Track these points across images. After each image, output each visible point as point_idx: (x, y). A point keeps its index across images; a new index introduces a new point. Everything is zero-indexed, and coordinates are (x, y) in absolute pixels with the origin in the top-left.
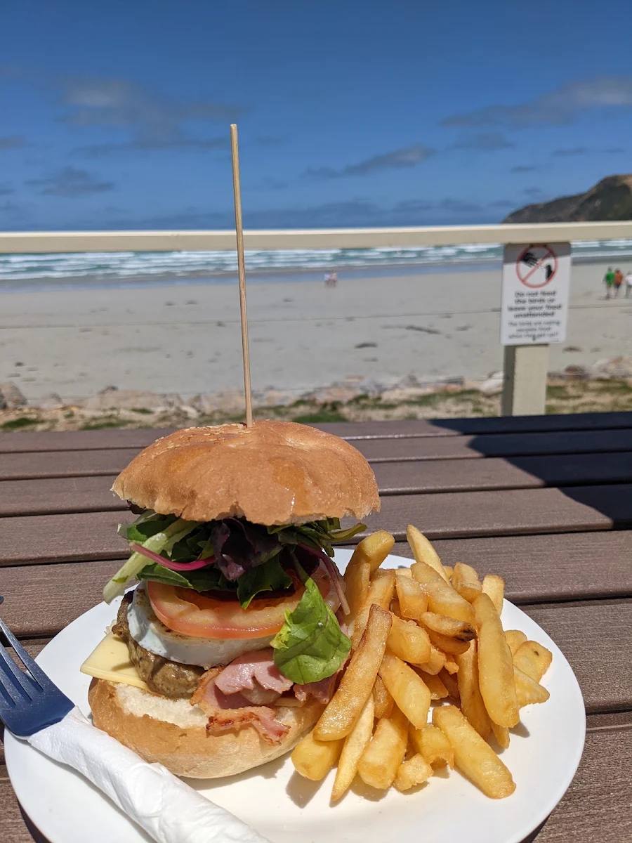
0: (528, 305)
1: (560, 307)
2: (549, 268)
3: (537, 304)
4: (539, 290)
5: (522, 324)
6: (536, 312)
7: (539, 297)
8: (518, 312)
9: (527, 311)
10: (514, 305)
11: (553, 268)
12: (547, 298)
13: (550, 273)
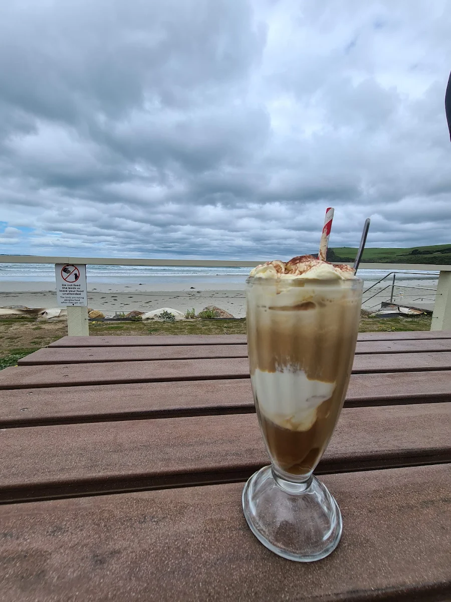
0: (68, 290)
1: (83, 291)
2: (76, 275)
3: (72, 290)
4: (73, 284)
5: (66, 298)
6: (72, 293)
7: (73, 287)
8: (64, 292)
9: (68, 292)
10: (62, 290)
11: (78, 275)
12: (77, 287)
13: (77, 277)
